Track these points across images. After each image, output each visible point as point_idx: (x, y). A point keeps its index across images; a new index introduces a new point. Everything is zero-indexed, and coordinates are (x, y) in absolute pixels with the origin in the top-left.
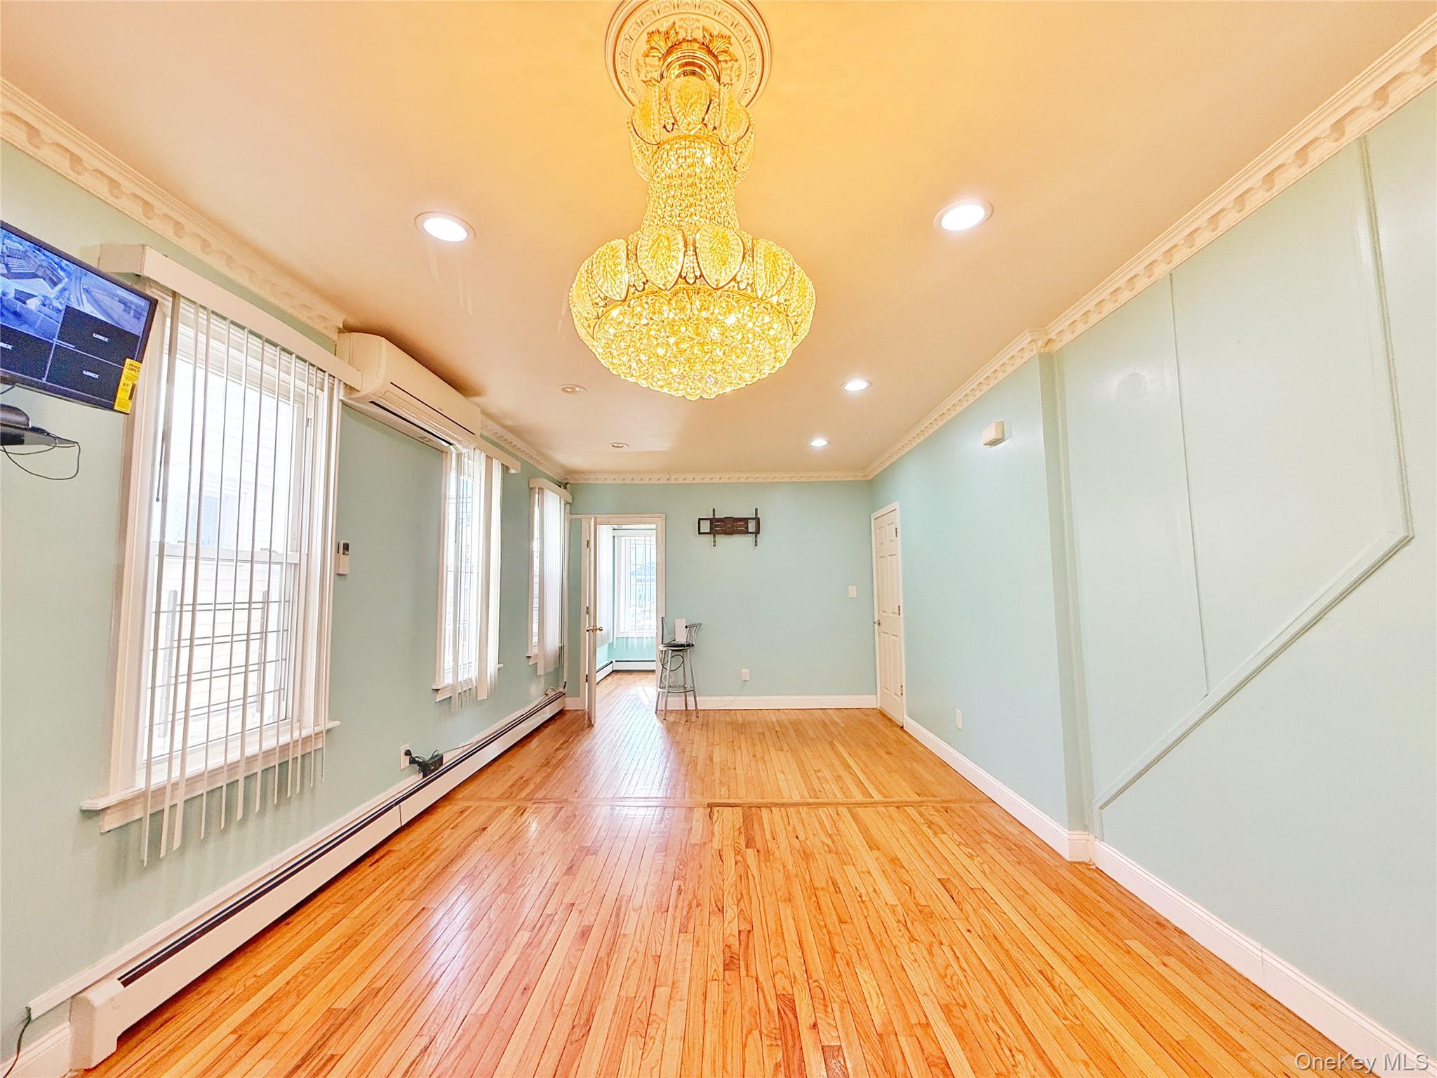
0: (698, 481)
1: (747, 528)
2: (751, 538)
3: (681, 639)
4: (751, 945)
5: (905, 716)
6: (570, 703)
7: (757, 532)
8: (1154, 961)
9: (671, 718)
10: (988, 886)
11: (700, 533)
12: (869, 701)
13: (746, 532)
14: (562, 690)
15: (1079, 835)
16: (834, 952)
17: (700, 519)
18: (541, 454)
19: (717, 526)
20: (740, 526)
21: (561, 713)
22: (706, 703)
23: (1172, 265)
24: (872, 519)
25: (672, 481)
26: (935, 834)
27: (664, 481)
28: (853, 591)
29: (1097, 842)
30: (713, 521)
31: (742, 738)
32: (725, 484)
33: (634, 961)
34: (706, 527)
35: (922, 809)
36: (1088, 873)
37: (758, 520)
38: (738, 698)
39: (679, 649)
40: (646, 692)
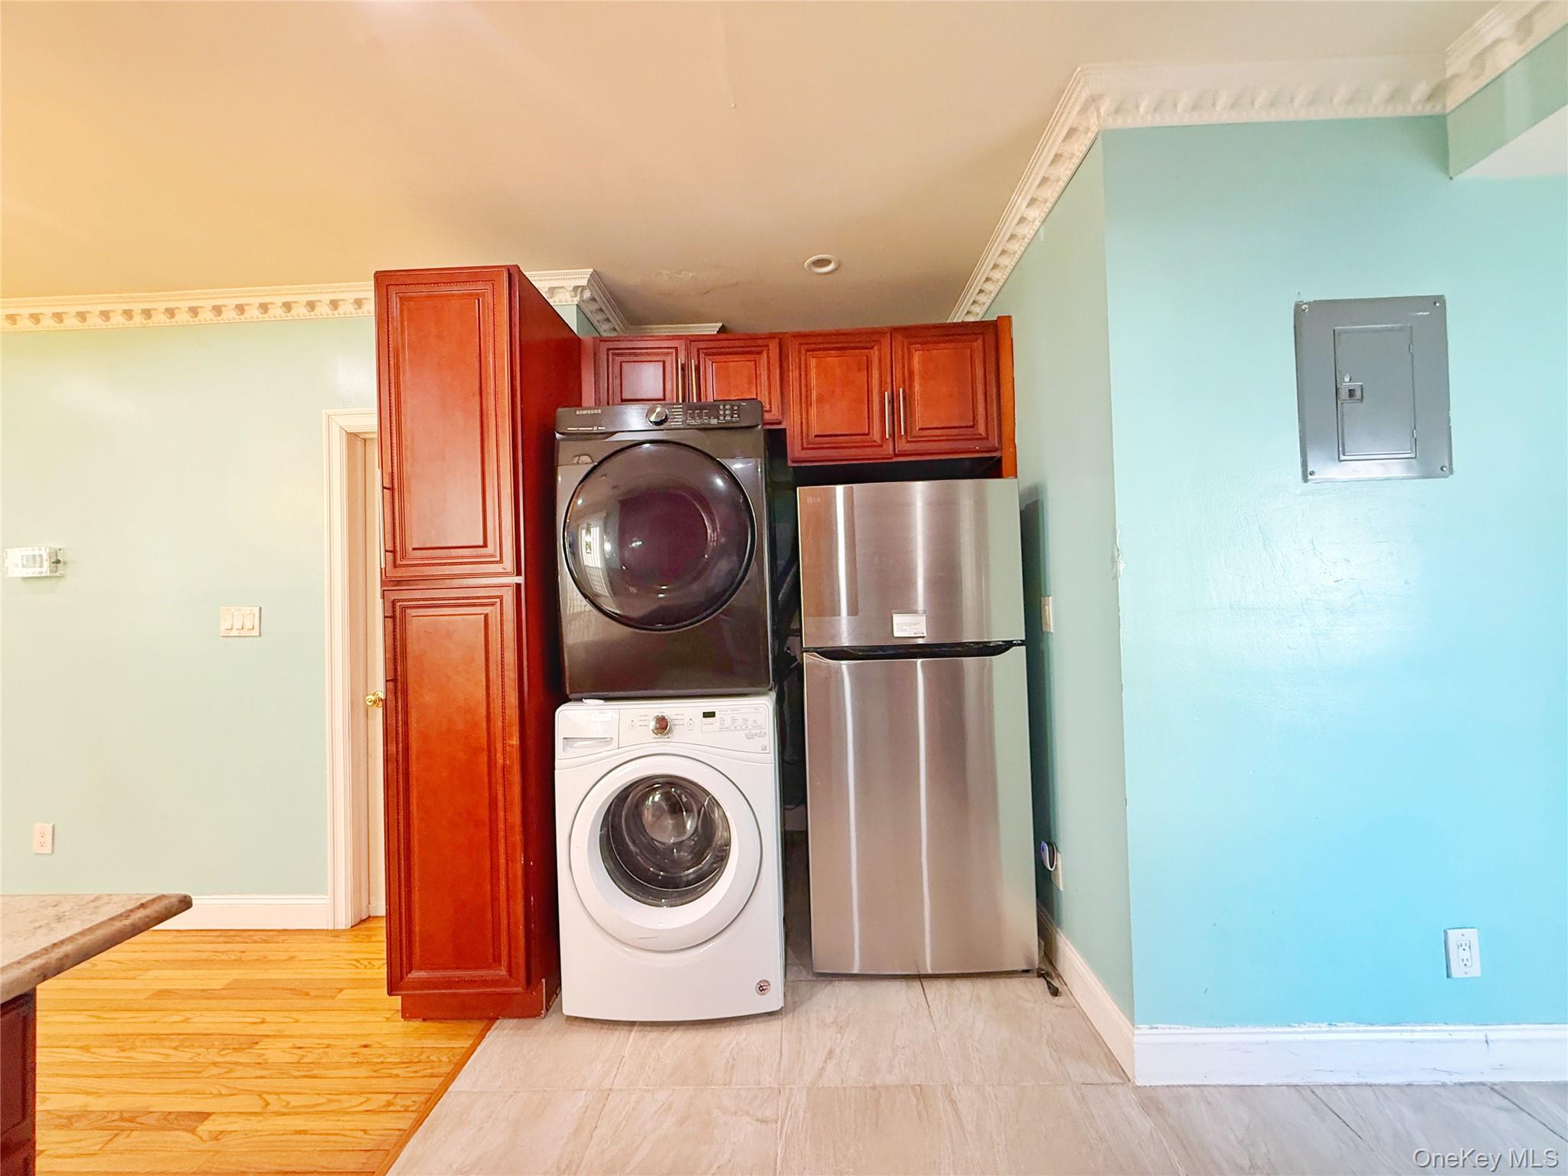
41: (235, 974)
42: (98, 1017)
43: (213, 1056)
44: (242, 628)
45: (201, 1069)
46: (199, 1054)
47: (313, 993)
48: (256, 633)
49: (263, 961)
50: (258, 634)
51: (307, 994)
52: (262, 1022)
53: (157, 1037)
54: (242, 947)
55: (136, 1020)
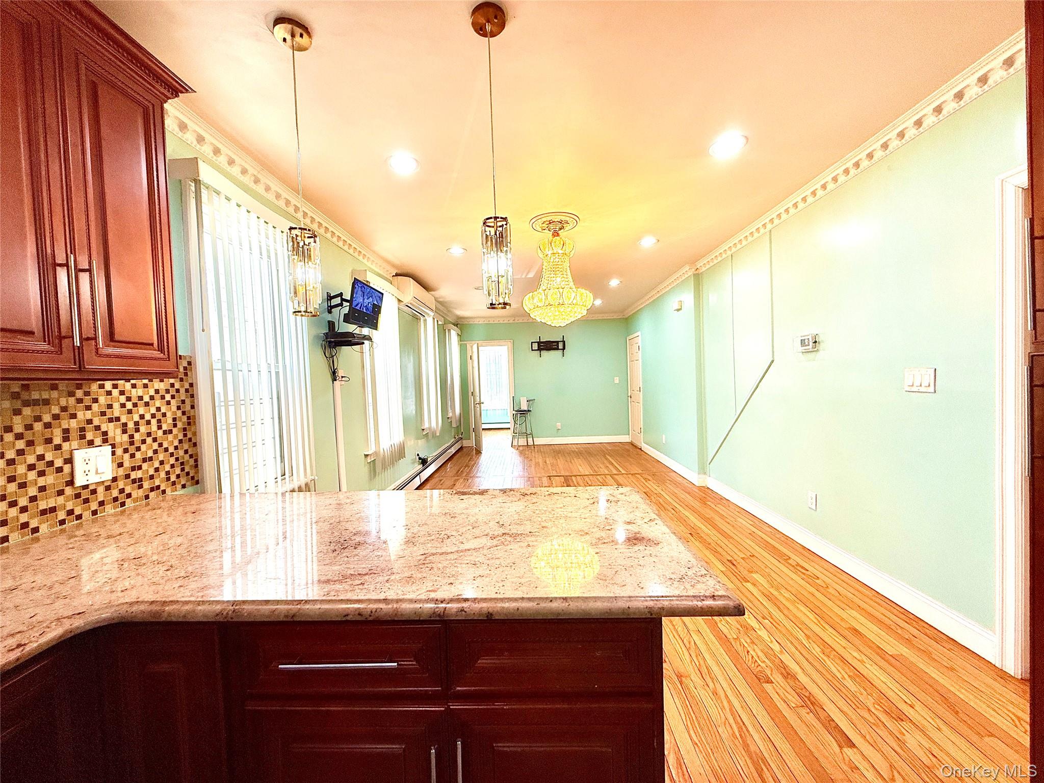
0: (530, 321)
1: (558, 347)
2: (560, 352)
3: (524, 407)
5: (643, 443)
6: (466, 443)
7: (564, 349)
9: (521, 448)
11: (532, 350)
12: (625, 439)
13: (558, 349)
14: (460, 436)
15: (703, 477)
17: (532, 343)
18: (449, 311)
19: (542, 346)
20: (555, 345)
21: (461, 448)
22: (538, 441)
24: (627, 340)
25: (516, 321)
26: (646, 481)
27: (511, 321)
28: (617, 381)
29: (710, 479)
30: (539, 343)
31: (560, 455)
34: (535, 346)
35: (643, 475)
36: (705, 490)
37: (564, 342)
38: (555, 438)
39: (523, 413)
40: (506, 437)
41: (904, 651)
42: (819, 621)
43: (869, 702)
44: (921, 386)
45: (860, 706)
46: (862, 694)
47: (961, 715)
48: (931, 389)
49: (929, 655)
50: (933, 391)
51: (957, 713)
52: (911, 706)
53: (843, 660)
54: (916, 632)
55: (835, 638)
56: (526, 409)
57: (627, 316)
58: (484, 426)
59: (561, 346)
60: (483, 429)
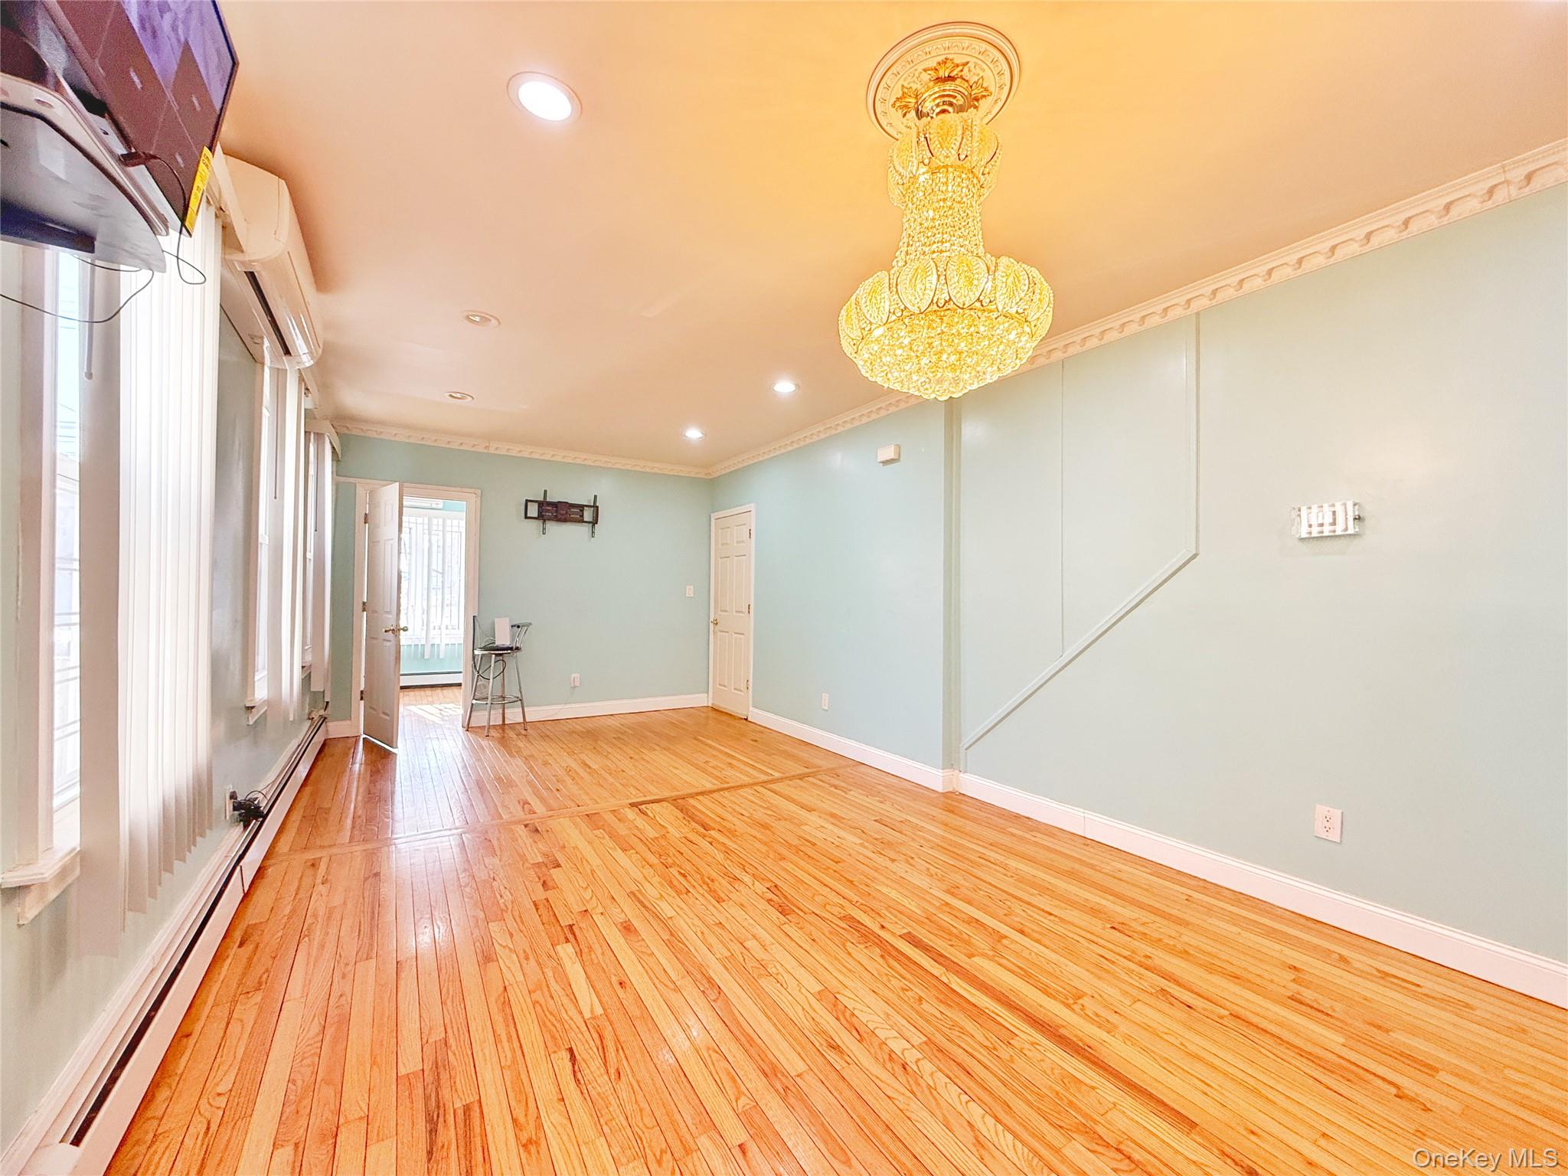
0: (526, 454)
1: (582, 516)
2: (585, 529)
3: (503, 639)
4: (786, 894)
5: (751, 708)
7: (594, 522)
8: (1027, 836)
9: (488, 732)
10: (909, 818)
11: (526, 517)
12: (701, 700)
13: (581, 521)
15: (949, 772)
16: (851, 882)
17: (527, 501)
19: (547, 511)
20: (575, 513)
22: (534, 714)
23: (1065, 355)
24: (713, 520)
25: (492, 451)
26: (843, 792)
27: (481, 449)
28: (690, 591)
29: (961, 775)
30: (541, 504)
32: (557, 462)
33: (702, 933)
34: (533, 511)
35: (819, 777)
37: (596, 508)
38: (567, 706)
39: (501, 653)
40: (453, 708)
56: (507, 643)
57: (715, 475)
58: (405, 681)
59: (588, 515)
60: (402, 688)
